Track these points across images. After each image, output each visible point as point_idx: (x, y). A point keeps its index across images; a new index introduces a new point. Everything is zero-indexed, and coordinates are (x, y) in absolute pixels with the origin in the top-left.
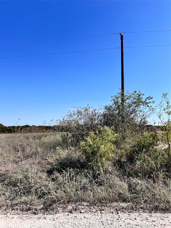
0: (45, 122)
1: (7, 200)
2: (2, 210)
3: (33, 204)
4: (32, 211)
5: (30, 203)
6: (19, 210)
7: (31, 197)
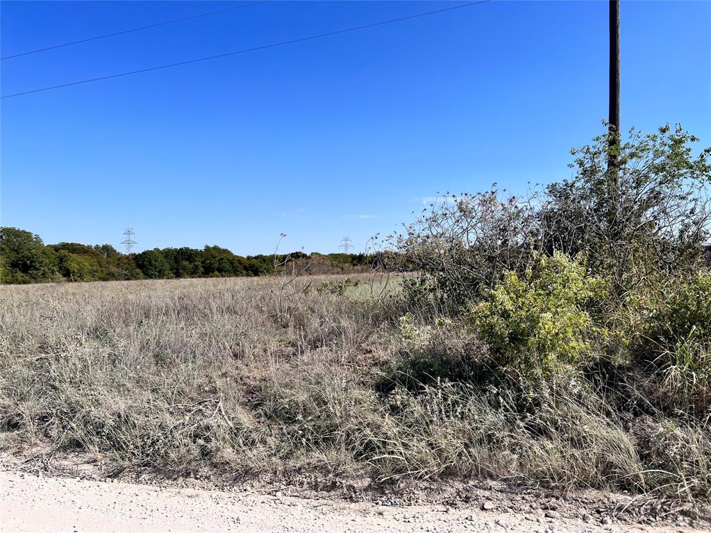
0: (349, 242)
1: (274, 458)
2: (263, 483)
3: (344, 472)
4: (341, 490)
5: (335, 469)
6: (305, 486)
7: (334, 453)
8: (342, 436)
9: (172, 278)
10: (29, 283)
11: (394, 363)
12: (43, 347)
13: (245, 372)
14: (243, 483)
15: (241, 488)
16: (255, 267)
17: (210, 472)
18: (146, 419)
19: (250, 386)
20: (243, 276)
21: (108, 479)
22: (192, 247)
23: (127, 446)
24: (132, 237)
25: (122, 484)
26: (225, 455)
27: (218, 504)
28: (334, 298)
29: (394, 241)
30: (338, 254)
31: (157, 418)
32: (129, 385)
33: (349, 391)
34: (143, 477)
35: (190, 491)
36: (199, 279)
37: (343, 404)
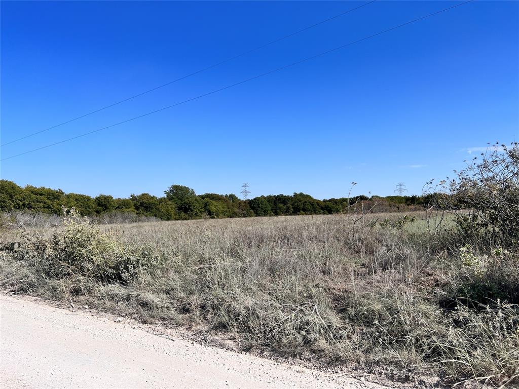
0: (403, 187)
1: (357, 351)
2: (350, 369)
3: (415, 369)
4: (414, 383)
5: (407, 365)
6: (383, 376)
7: (406, 353)
8: (411, 340)
9: (272, 216)
10: (188, 219)
11: (454, 285)
12: (202, 261)
13: (331, 285)
14: (334, 367)
15: (333, 371)
16: (330, 207)
17: (310, 356)
18: (266, 313)
19: (336, 295)
20: (320, 214)
21: (243, 352)
22: (286, 194)
23: (255, 331)
24: (247, 189)
25: (252, 357)
26: (320, 344)
27: (318, 380)
28: (395, 231)
29: (447, 184)
30: (394, 197)
31: (273, 313)
32: (254, 289)
33: (416, 305)
34: (265, 353)
35: (297, 368)
36: (290, 216)
37: (412, 315)
